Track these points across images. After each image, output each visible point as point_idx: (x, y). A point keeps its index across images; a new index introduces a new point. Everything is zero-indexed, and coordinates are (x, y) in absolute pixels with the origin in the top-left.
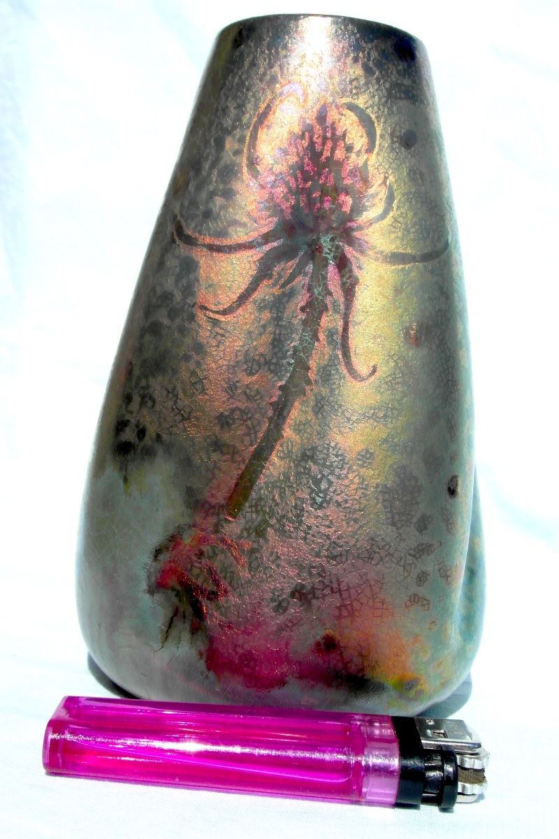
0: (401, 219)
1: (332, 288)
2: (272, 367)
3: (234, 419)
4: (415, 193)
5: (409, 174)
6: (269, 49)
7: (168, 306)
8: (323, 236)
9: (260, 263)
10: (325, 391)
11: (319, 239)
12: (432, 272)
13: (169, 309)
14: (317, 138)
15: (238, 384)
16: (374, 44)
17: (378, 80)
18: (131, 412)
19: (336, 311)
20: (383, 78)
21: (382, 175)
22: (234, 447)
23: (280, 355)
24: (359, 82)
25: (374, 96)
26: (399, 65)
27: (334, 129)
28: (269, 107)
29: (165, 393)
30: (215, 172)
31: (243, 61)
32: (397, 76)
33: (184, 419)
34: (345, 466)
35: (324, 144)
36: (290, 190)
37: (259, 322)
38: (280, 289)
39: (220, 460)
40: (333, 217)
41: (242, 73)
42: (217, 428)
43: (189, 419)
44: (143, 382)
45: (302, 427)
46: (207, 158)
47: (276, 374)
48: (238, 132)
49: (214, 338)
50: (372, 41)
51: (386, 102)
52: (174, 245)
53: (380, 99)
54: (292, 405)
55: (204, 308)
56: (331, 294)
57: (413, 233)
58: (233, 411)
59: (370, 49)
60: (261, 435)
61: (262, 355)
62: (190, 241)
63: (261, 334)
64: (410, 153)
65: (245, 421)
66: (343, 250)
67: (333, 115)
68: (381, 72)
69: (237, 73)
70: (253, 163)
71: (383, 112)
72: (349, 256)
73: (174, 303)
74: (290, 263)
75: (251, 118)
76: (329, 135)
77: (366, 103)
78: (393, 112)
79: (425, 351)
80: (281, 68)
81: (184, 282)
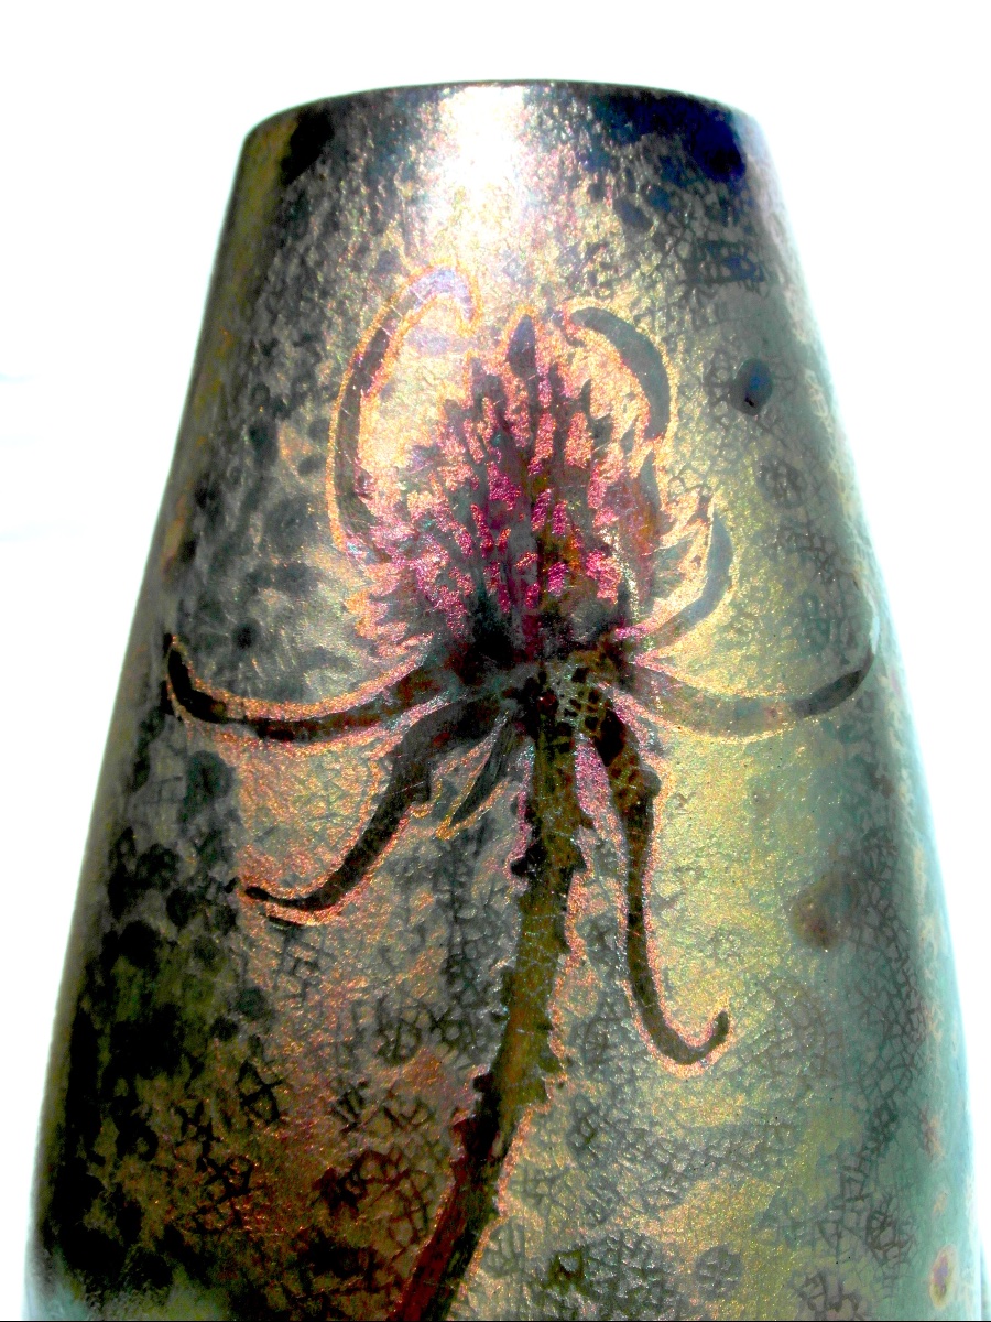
0: (754, 610)
1: (589, 806)
2: (453, 1033)
3: (363, 1184)
4: (783, 528)
5: (761, 481)
6: (370, 181)
7: (165, 885)
8: (554, 667)
9: (395, 762)
10: (595, 1090)
11: (543, 676)
12: (844, 734)
13: (169, 892)
14: (518, 411)
15: (366, 1093)
16: (639, 145)
17: (659, 241)
18: (101, 1161)
19: (606, 869)
20: (671, 233)
21: (694, 494)
22: (371, 1252)
23: (469, 997)
24: (611, 252)
25: (653, 285)
26: (708, 191)
27: (556, 381)
28: (380, 339)
29: (178, 1121)
30: (257, 520)
31: (306, 215)
32: (706, 222)
33: (230, 1192)
34: (668, 1300)
35: (534, 426)
36: (456, 558)
37: (407, 921)
38: (453, 823)
39: (336, 1291)
40: (576, 617)
41: (307, 249)
42: (322, 1213)
43: (244, 1190)
44: (121, 1088)
45: (543, 1188)
46: (237, 481)
47: (464, 1049)
48: (307, 412)
49: (292, 972)
50: (633, 139)
51: (686, 296)
52: (169, 718)
53: (669, 291)
54: (513, 1127)
55: (258, 894)
56: (588, 823)
57: (786, 637)
58: (358, 1163)
59: (631, 162)
60: (436, 1211)
61: (422, 1005)
62: (206, 709)
63: (414, 951)
64: (758, 423)
65: (394, 1183)
66: (609, 704)
67: (550, 347)
68: (664, 219)
69: (293, 249)
70: (353, 492)
71: (681, 323)
72: (626, 719)
73: (181, 878)
74: (475, 752)
75: (337, 371)
76: (545, 400)
77: (635, 304)
78: (705, 320)
79: (847, 952)
80: (405, 229)
81: (201, 821)
